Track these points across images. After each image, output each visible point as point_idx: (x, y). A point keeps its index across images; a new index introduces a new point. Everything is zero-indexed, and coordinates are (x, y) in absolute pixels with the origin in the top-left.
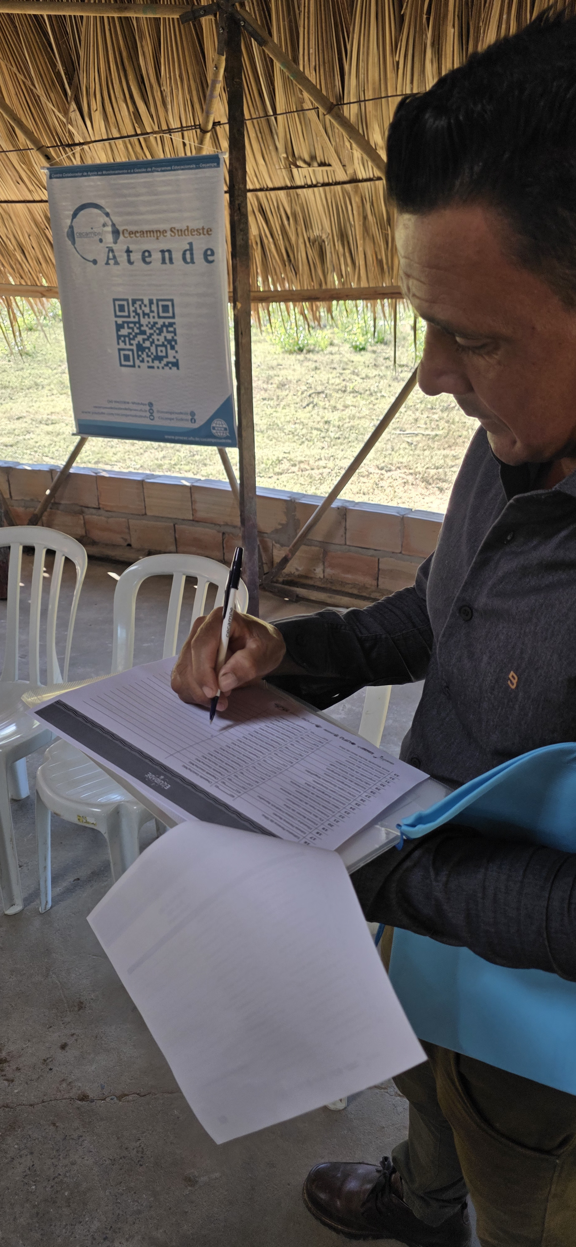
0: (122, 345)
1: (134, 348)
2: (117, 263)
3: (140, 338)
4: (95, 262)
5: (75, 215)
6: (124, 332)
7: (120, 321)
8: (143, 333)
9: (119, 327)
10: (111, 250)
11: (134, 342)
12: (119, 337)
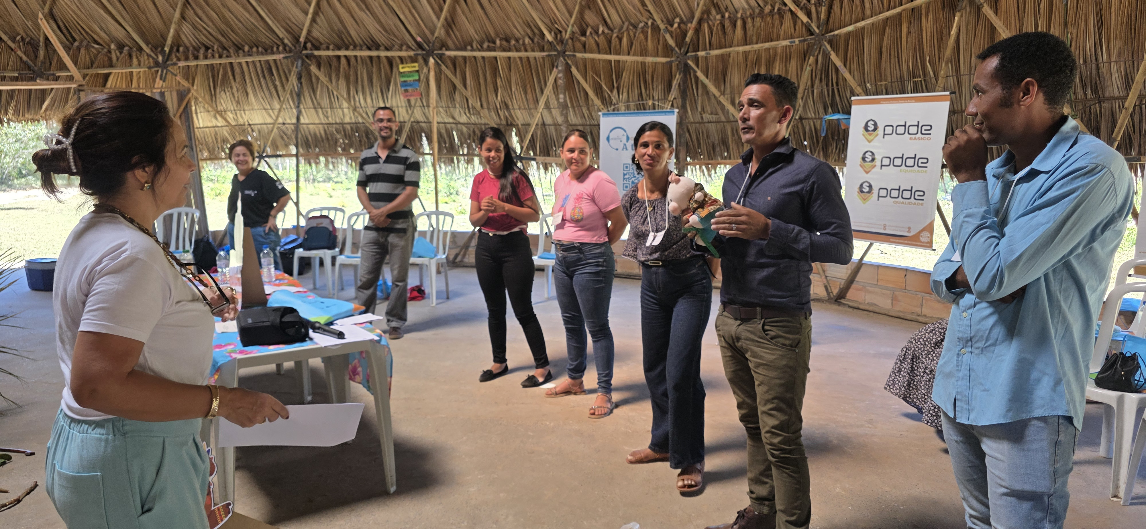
0: (625, 182)
1: (630, 183)
2: (627, 149)
3: (633, 179)
4: (617, 149)
5: (611, 131)
6: (626, 177)
7: (625, 172)
8: (635, 177)
9: (624, 175)
10: (625, 145)
11: (631, 181)
12: (624, 179)
